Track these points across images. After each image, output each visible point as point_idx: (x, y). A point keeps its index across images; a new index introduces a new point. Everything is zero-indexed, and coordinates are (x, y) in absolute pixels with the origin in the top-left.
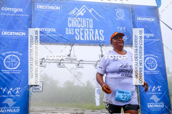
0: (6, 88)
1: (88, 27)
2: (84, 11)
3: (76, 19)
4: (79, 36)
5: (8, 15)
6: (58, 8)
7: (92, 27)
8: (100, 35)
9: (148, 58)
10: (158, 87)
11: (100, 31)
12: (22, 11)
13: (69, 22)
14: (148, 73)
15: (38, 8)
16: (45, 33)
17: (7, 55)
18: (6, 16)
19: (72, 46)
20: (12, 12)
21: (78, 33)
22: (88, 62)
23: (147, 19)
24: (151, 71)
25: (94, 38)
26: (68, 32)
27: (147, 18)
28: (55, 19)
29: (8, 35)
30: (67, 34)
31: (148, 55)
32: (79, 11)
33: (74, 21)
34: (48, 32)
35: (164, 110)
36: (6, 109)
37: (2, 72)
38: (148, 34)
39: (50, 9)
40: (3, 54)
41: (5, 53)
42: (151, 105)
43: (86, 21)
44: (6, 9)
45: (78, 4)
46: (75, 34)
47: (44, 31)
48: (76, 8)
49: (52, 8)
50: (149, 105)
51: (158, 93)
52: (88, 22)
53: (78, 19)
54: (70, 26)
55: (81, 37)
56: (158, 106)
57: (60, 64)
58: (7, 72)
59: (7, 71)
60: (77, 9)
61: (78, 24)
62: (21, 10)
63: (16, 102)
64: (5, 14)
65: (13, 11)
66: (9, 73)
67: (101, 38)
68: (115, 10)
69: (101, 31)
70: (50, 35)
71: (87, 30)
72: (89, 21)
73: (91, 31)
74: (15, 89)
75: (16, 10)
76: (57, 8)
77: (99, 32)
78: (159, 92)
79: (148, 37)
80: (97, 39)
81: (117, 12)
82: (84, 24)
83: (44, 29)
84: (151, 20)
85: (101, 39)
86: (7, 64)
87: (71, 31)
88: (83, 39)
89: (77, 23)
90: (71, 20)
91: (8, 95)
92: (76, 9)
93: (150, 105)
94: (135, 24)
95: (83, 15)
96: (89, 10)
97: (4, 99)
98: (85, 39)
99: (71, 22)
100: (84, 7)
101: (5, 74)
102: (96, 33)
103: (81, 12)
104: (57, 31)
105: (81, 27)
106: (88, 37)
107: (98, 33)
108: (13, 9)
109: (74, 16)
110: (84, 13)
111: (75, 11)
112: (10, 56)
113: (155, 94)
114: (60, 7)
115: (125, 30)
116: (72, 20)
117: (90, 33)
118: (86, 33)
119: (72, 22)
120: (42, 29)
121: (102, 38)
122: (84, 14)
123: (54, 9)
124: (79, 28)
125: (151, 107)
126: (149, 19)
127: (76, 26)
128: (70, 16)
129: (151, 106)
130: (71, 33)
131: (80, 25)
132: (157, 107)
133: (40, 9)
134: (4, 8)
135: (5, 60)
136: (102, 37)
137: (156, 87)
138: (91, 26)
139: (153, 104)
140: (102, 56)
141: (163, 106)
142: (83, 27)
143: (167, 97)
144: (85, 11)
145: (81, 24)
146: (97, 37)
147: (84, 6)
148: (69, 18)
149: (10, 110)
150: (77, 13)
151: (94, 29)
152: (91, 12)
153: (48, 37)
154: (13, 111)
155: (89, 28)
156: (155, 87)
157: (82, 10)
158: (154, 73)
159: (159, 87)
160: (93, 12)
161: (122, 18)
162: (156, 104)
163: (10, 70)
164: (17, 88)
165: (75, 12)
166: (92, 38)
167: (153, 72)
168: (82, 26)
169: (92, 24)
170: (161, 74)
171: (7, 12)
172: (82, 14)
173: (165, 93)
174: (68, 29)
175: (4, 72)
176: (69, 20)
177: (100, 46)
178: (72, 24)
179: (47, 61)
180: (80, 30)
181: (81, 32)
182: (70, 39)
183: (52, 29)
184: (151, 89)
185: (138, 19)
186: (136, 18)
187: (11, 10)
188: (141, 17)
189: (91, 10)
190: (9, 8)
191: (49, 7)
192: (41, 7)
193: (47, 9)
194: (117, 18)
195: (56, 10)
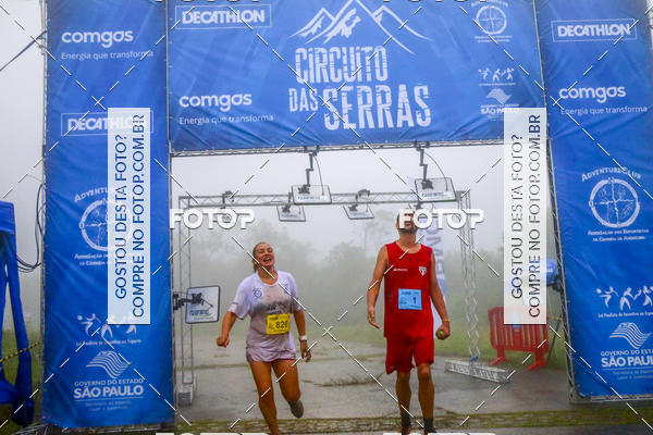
0: (94, 316)
1: (369, 78)
2: (353, 17)
3: (323, 50)
4: (336, 116)
5: (83, 57)
6: (257, 16)
7: (385, 77)
8: (415, 108)
9: (603, 182)
10: (642, 289)
11: (417, 90)
12: (131, 38)
13: (298, 65)
14: (604, 240)
15: (185, 21)
16: (214, 112)
17: (90, 200)
18: (77, 61)
19: (315, 154)
20: (96, 47)
21: (335, 104)
22: (387, 198)
23: (598, 31)
24: (614, 229)
25: (395, 120)
26: (298, 103)
27: (600, 24)
28: (250, 57)
29: (87, 131)
30: (292, 110)
31: (602, 171)
32: (334, 20)
33: (317, 59)
34: (226, 107)
36: (101, 387)
37: (77, 261)
38: (603, 89)
39: (228, 21)
40: (77, 199)
41: (84, 196)
42: (616, 358)
43: (363, 55)
44: (78, 37)
46: (323, 109)
47: (210, 104)
48: (323, 10)
49: (237, 17)
50: (609, 358)
51: (642, 314)
52: (368, 58)
53: (333, 49)
54: (305, 80)
55: (345, 119)
56: (642, 363)
58: (92, 260)
59: (93, 256)
60: (327, 13)
61: (332, 70)
62: (127, 36)
64: (73, 56)
65: (102, 42)
66: (99, 263)
68: (473, 5)
69: (421, 91)
70: (231, 120)
71: (367, 89)
72: (372, 54)
73: (383, 93)
75: (108, 38)
76: (255, 16)
77: (411, 97)
78: (648, 309)
79: (602, 99)
80: (405, 123)
81: (480, 12)
82: (353, 68)
83: (210, 99)
84: (615, 30)
85: (419, 121)
86: (92, 234)
87: (309, 100)
88: (353, 126)
89: (328, 67)
90: (305, 58)
91: (103, 340)
92: (323, 14)
93: (612, 359)
95: (350, 33)
96: (372, 12)
97: (90, 353)
98: (362, 126)
99: (305, 65)
100: (354, 5)
101: (85, 269)
102: (400, 100)
103: (342, 25)
104: (258, 101)
105: (343, 83)
106: (369, 116)
107: (407, 100)
108: (101, 33)
109: (319, 43)
110: (353, 25)
111: (320, 22)
112: (100, 203)
113: (632, 319)
114: (262, 12)
115: (509, 81)
116: (311, 55)
117: (379, 99)
118: (365, 102)
119: (311, 66)
120: (203, 98)
121: (424, 118)
122: (353, 29)
124: (338, 86)
125: (613, 366)
126: (606, 30)
127: (326, 80)
128: (301, 42)
129: (614, 362)
130: (306, 106)
131: (339, 72)
132: (638, 365)
133: (192, 25)
134: (69, 34)
135: (84, 219)
136: (422, 111)
137: (634, 292)
138: (382, 75)
139: (623, 356)
140: (427, 184)
142: (353, 79)
144: (358, 19)
145: (346, 68)
146: (404, 114)
148: (299, 50)
149: (114, 388)
150: (328, 29)
151: (393, 83)
152: (378, 20)
153: (224, 128)
154: (122, 391)
155: (374, 83)
156: (629, 290)
157: (347, 17)
158: (625, 238)
159: (646, 291)
160: (387, 18)
161: (499, 32)
162: (634, 356)
163: (102, 253)
165: (319, 25)
166: (385, 120)
167: (622, 235)
168: (346, 75)
169: (385, 65)
171: (79, 48)
172: (347, 32)
174: (296, 94)
175: (85, 260)
176: (298, 58)
177: (419, 149)
178: (312, 72)
179: (242, 201)
180: (339, 93)
181: (344, 100)
182: (306, 129)
183: (240, 96)
184: (615, 301)
185: (563, 31)
186: (555, 28)
187: (92, 40)
188: (575, 24)
189: (378, 12)
190: (86, 34)
191: (225, 15)
192: (195, 17)
193: (216, 22)
194: (482, 34)
195: (252, 23)
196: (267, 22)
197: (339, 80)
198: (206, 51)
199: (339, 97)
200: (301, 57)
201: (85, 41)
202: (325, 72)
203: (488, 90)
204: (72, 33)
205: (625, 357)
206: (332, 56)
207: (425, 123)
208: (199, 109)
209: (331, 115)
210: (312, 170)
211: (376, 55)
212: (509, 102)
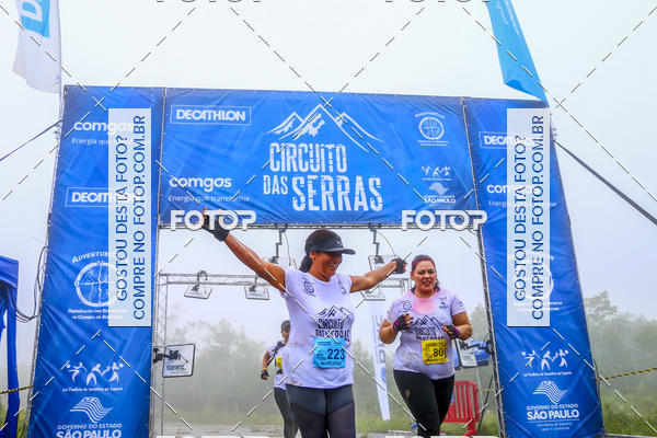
0: (81, 364)
1: (331, 170)
2: (319, 121)
3: (293, 146)
4: (303, 199)
5: (91, 142)
6: (239, 116)
7: (344, 170)
8: (369, 195)
10: (559, 352)
11: (371, 181)
13: (272, 156)
15: (178, 117)
16: (198, 192)
17: (86, 262)
18: (85, 146)
19: (284, 230)
20: (102, 134)
21: (301, 189)
25: (352, 205)
26: (271, 187)
28: (231, 148)
29: (88, 203)
30: (265, 193)
32: (303, 122)
33: (288, 153)
34: (208, 188)
35: (579, 426)
36: (82, 431)
37: (70, 315)
39: (215, 119)
40: (75, 260)
41: (81, 258)
42: (539, 412)
43: (327, 151)
44: (87, 126)
45: (301, 101)
46: (292, 193)
47: (196, 186)
48: (294, 113)
49: (222, 115)
50: (533, 411)
51: (559, 374)
52: (330, 154)
53: (302, 145)
54: (277, 169)
55: (311, 202)
56: (560, 416)
57: (252, 289)
58: (83, 314)
59: (85, 312)
60: (298, 117)
61: (301, 162)
63: (110, 409)
64: (81, 141)
65: (107, 130)
66: (89, 317)
67: (372, 202)
68: (417, 116)
69: (375, 182)
70: (213, 199)
71: (330, 178)
72: (334, 150)
73: (343, 183)
74: (108, 368)
76: (237, 115)
77: (366, 186)
78: (564, 369)
80: (361, 207)
81: (422, 121)
82: (318, 161)
83: (196, 181)
85: (373, 207)
86: (85, 291)
87: (280, 185)
88: (317, 208)
89: (297, 159)
90: (278, 151)
91: (87, 387)
92: (294, 117)
93: (536, 413)
94: (477, 156)
95: (316, 133)
96: (335, 117)
97: (77, 398)
98: (325, 208)
99: (277, 156)
100: (320, 111)
101: (77, 322)
102: (357, 189)
103: (309, 126)
104: (236, 185)
105: (310, 172)
106: (331, 200)
107: (362, 189)
108: (107, 123)
109: (290, 139)
110: (319, 127)
111: (291, 122)
112: (95, 264)
113: (551, 378)
114: (244, 113)
115: (447, 177)
116: (283, 149)
117: (339, 187)
118: (327, 189)
119: (283, 158)
120: (190, 180)
121: (376, 204)
122: (318, 130)
123: (228, 118)
124: (305, 175)
125: (537, 419)
127: (295, 170)
128: (275, 138)
129: (538, 416)
130: (278, 190)
131: (307, 164)
132: (557, 418)
133: (184, 120)
134: (80, 123)
135: (79, 278)
136: (375, 199)
137: (552, 355)
138: (342, 167)
139: (545, 410)
140: (379, 259)
141: (575, 413)
142: (317, 170)
143: (588, 385)
144: (322, 122)
145: (312, 161)
146: (360, 200)
147: (320, 105)
148: (273, 145)
149: (94, 432)
150: (298, 129)
151: (351, 174)
152: (340, 124)
154: (101, 435)
155: (335, 174)
156: (548, 353)
157: (314, 121)
159: (561, 354)
160: (347, 124)
161: (438, 138)
162: (554, 410)
163: (93, 308)
164: (115, 364)
165: (290, 125)
166: (344, 204)
168: (312, 166)
169: (344, 160)
170: (567, 312)
171: (89, 135)
172: (314, 132)
173: (581, 372)
174: (269, 180)
175: (77, 314)
176: (272, 151)
177: (372, 230)
178: (283, 163)
179: (215, 280)
180: (306, 180)
181: (310, 186)
182: (276, 210)
183: (222, 180)
184: (536, 362)
185: (488, 140)
186: (482, 137)
187: (99, 129)
188: (497, 135)
189: (339, 117)
191: (212, 114)
192: (187, 114)
193: (205, 118)
194: (423, 139)
195: (235, 121)
196: (247, 121)
197: (306, 170)
198: (194, 142)
199: (306, 184)
200: (275, 150)
201: (93, 130)
202: (294, 163)
203: (430, 183)
204: (84, 122)
205: (547, 411)
206: (300, 151)
207: (378, 208)
208: (186, 189)
209: (298, 198)
211: (338, 151)
212: (446, 194)
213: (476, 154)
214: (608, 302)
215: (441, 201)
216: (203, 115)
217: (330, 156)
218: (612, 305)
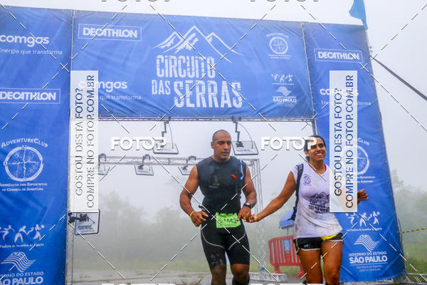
0: (10, 227)
1: (203, 75)
2: (194, 38)
3: (174, 57)
4: (182, 98)
5: (13, 52)
7: (214, 76)
8: (232, 96)
10: (372, 213)
11: (233, 85)
12: (48, 42)
13: (158, 66)
15: (84, 34)
17: (13, 146)
18: (9, 55)
19: (168, 122)
20: (23, 46)
21: (181, 90)
23: (341, 56)
25: (220, 104)
27: (342, 52)
28: (127, 59)
29: (13, 100)
30: (153, 93)
32: (182, 39)
33: (171, 63)
34: (109, 89)
35: (387, 268)
36: (11, 279)
39: (113, 35)
40: (3, 145)
41: (8, 143)
42: (358, 257)
43: (200, 61)
44: (10, 39)
45: (180, 23)
46: (173, 94)
48: (175, 32)
49: (119, 33)
50: (354, 257)
51: (372, 229)
52: (203, 64)
53: (181, 57)
54: (162, 75)
55: (188, 100)
56: (374, 260)
57: (141, 167)
58: (11, 187)
59: (13, 185)
60: (178, 35)
62: (46, 40)
63: (34, 261)
64: (6, 51)
65: (27, 43)
66: (16, 190)
68: (267, 36)
69: (236, 85)
70: (113, 98)
71: (202, 82)
72: (205, 61)
73: (212, 86)
74: (32, 229)
75: (32, 41)
76: (131, 33)
77: (230, 89)
78: (376, 226)
80: (226, 105)
81: (272, 40)
82: (193, 69)
83: (99, 84)
84: (351, 56)
85: (235, 104)
86: (12, 169)
87: (165, 88)
88: (193, 106)
89: (177, 68)
90: (162, 61)
91: (15, 244)
92: (175, 35)
93: (356, 258)
94: (313, 67)
96: (206, 36)
97: (8, 252)
98: (199, 105)
99: (162, 66)
100: (194, 31)
101: (7, 194)
102: (223, 91)
103: (187, 42)
104: (129, 88)
105: (187, 78)
106: (203, 99)
107: (227, 91)
108: (27, 37)
110: (194, 43)
111: (173, 40)
112: (20, 148)
113: (366, 233)
114: (136, 31)
115: (290, 82)
116: (166, 60)
117: (210, 90)
118: (201, 91)
119: (167, 66)
121: (238, 103)
122: (193, 46)
123: (124, 35)
124: (183, 80)
125: (357, 263)
126: (345, 56)
127: (176, 76)
128: (160, 52)
129: (357, 260)
130: (163, 91)
131: (185, 71)
132: (371, 262)
133: (89, 36)
134: (5, 36)
135: (7, 159)
136: (237, 98)
137: (368, 216)
138: (211, 74)
139: (362, 256)
140: (240, 144)
141: (385, 259)
142: (193, 76)
143: (394, 237)
144: (196, 40)
145: (188, 69)
146: (225, 99)
147: (194, 27)
148: (159, 57)
149: (21, 279)
150: (178, 44)
151: (219, 79)
152: (209, 41)
153: (109, 103)
154: (27, 281)
155: (206, 79)
156: (365, 214)
158: (361, 182)
159: (375, 215)
160: (215, 40)
161: (284, 53)
162: (369, 256)
163: (19, 182)
164: (37, 226)
165: (172, 42)
166: (213, 102)
167: (360, 180)
168: (189, 73)
170: (379, 184)
172: (190, 47)
173: (388, 228)
174: (156, 84)
175: (6, 187)
176: (158, 62)
177: (234, 122)
178: (167, 70)
179: (112, 161)
180: (184, 84)
181: (187, 89)
182: (162, 106)
183: (120, 83)
185: (321, 55)
186: (317, 53)
187: (21, 42)
188: (328, 51)
189: (209, 36)
190: (16, 37)
191: (111, 32)
192: (91, 32)
193: (105, 35)
194: (272, 53)
195: (129, 38)
196: (138, 38)
197: (184, 76)
198: (98, 53)
199: (184, 87)
200: (160, 61)
201: (16, 41)
202: (175, 71)
203: (277, 87)
204: (7, 36)
205: (364, 257)
206: (180, 61)
207: (239, 106)
209: (179, 97)
210: (165, 132)
211: (208, 62)
212: (290, 95)
213: (311, 66)
214: (397, 177)
215: (286, 100)
216: (104, 33)
217: (203, 66)
218: (400, 180)
